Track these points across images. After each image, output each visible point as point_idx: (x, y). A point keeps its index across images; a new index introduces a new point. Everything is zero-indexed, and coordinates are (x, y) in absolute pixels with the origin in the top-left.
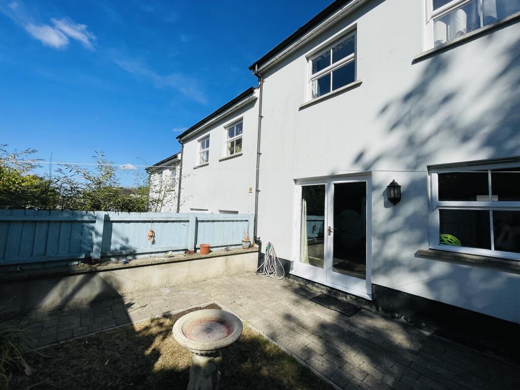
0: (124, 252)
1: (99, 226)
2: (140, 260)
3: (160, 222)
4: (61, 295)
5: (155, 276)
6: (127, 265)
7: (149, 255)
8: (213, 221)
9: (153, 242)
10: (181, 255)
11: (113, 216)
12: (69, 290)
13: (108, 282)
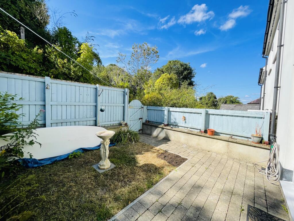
0: (174, 124)
1: (166, 113)
2: (180, 129)
3: (188, 113)
4: (157, 133)
5: (183, 137)
6: (171, 129)
7: (183, 128)
8: (222, 115)
9: (186, 122)
10: (195, 132)
11: (171, 109)
12: (158, 132)
13: (167, 133)
